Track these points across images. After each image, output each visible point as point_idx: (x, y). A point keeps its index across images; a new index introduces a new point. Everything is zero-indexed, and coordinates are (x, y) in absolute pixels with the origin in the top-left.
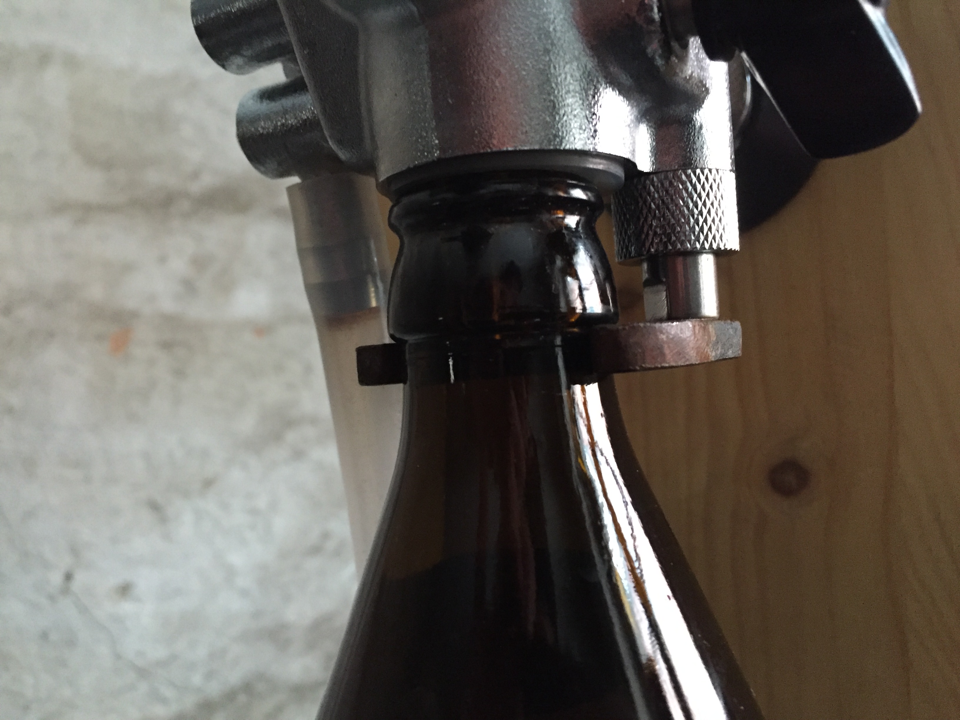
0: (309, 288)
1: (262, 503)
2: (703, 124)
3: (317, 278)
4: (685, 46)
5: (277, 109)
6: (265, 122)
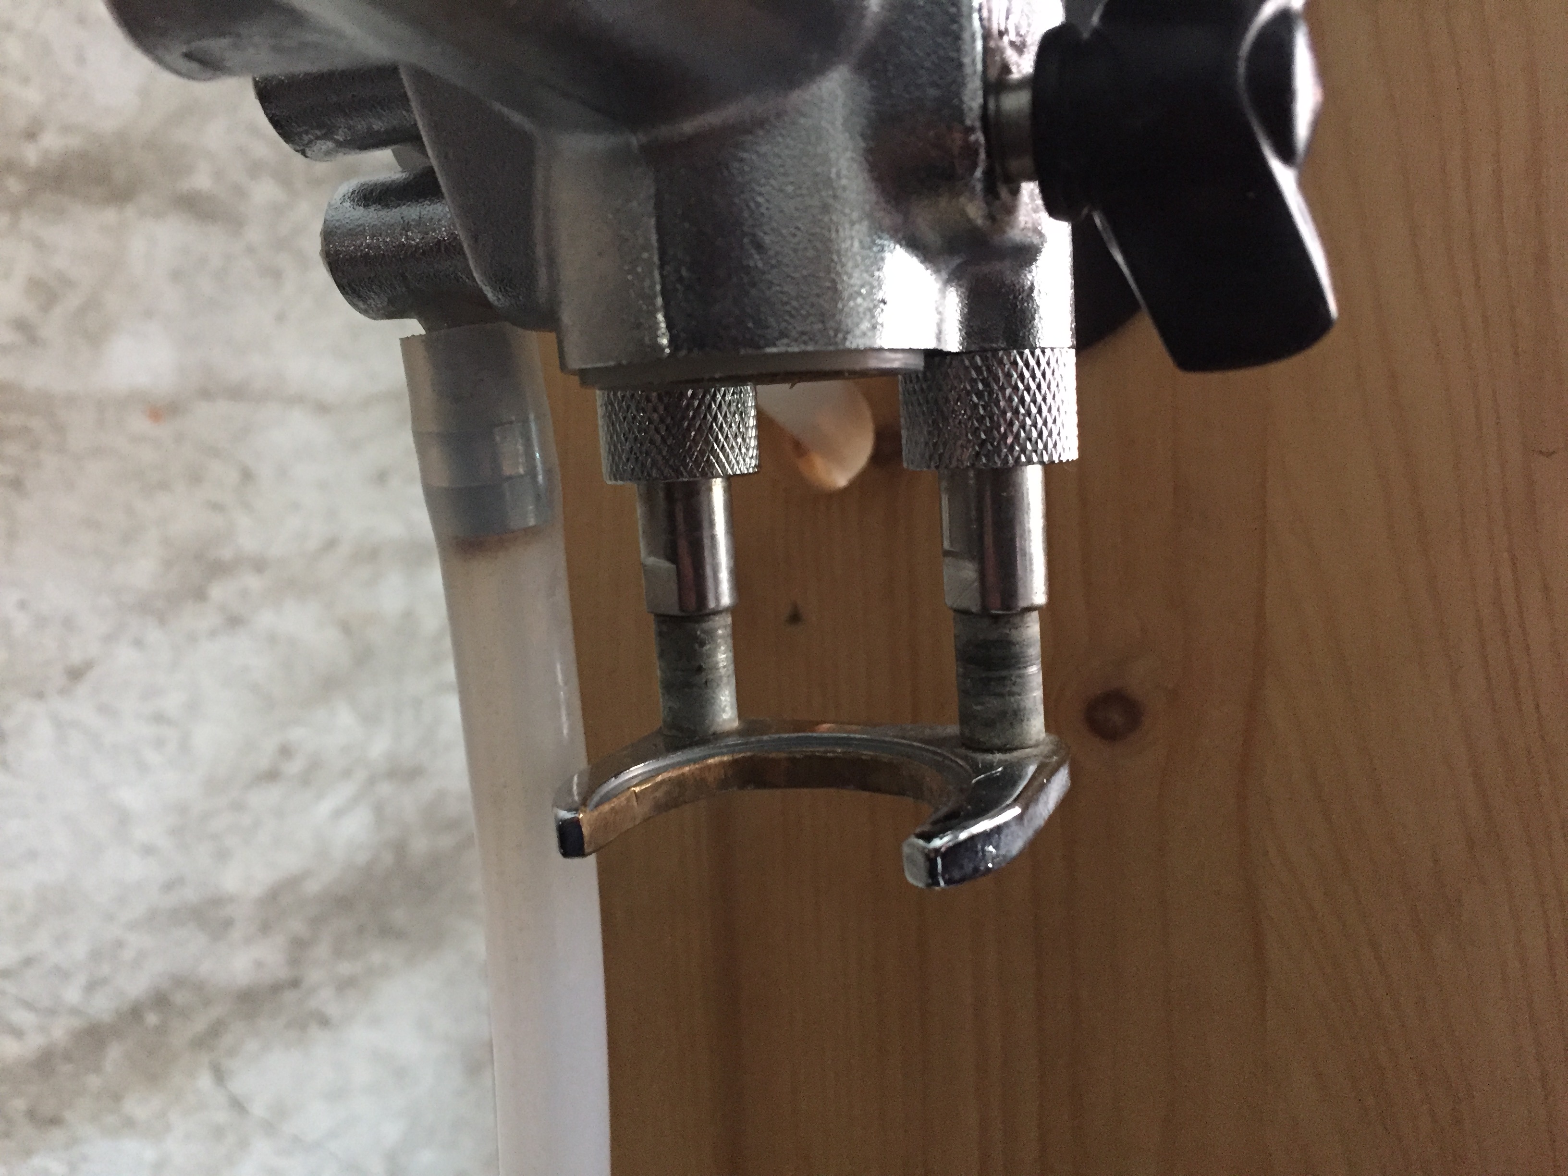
0: (432, 496)
2: (1035, 284)
3: (442, 481)
4: (1015, 192)
5: (393, 221)
6: (372, 238)
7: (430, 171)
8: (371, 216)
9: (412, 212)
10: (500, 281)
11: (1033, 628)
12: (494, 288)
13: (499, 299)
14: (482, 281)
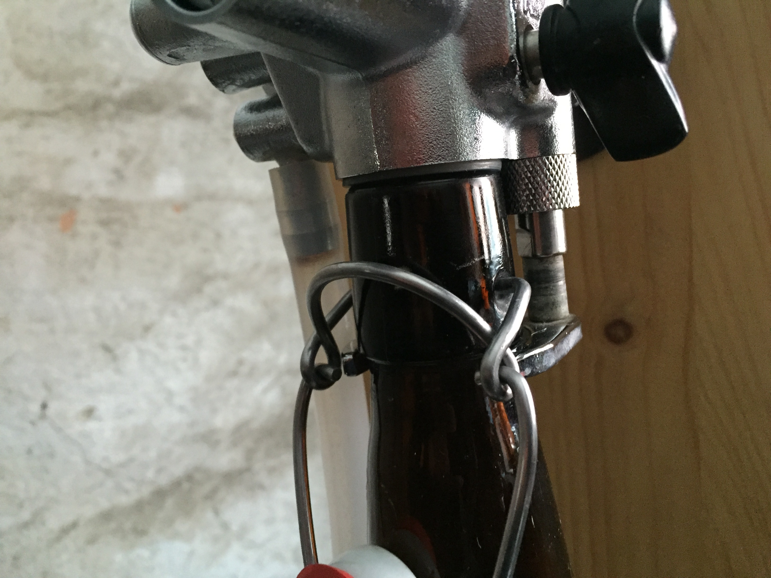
1: (190, 340)
3: (290, 231)
5: (262, 118)
6: (254, 126)
7: (276, 96)
8: (254, 117)
9: (270, 114)
10: (309, 141)
11: (560, 263)
12: (306, 145)
13: (309, 150)
14: (301, 142)
